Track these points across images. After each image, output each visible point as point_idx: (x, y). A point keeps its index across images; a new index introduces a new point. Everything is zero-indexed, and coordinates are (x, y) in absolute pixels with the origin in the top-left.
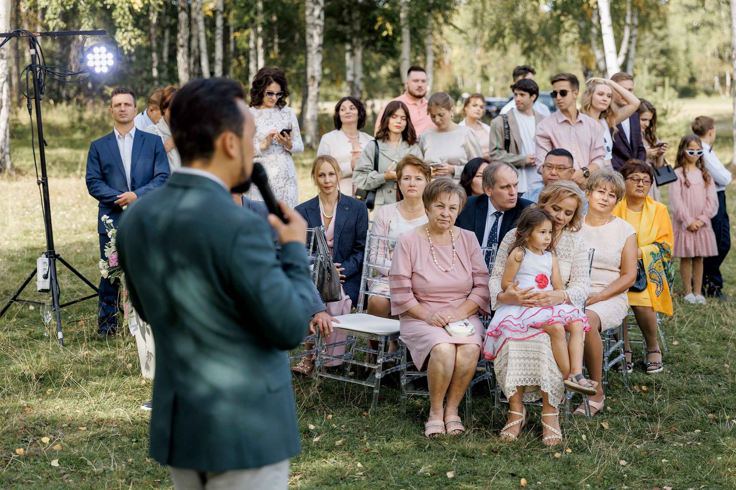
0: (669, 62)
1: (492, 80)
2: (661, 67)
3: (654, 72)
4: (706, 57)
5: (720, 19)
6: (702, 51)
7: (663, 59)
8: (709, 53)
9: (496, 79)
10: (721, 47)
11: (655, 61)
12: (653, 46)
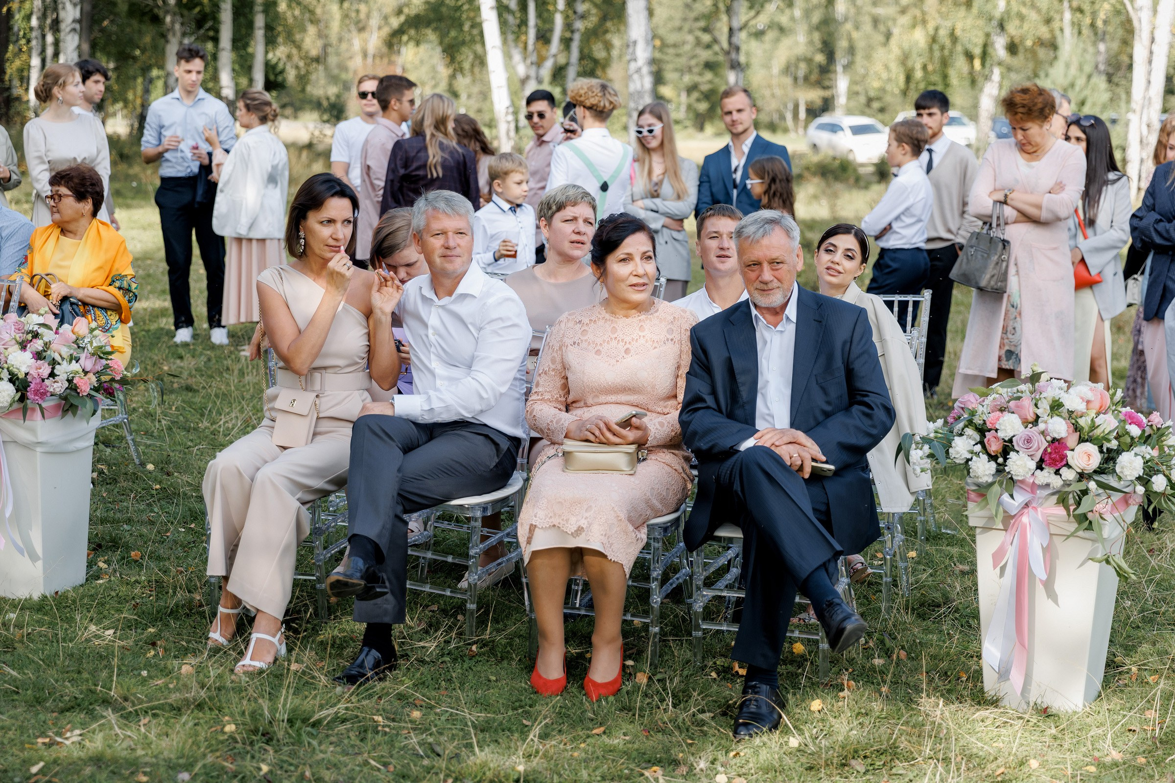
0: (717, 80)
1: (463, 96)
2: (705, 88)
3: (695, 95)
4: (772, 76)
5: (792, 19)
6: (767, 66)
7: (709, 76)
8: (776, 70)
9: (469, 96)
10: (793, 61)
11: (697, 79)
12: (694, 57)
